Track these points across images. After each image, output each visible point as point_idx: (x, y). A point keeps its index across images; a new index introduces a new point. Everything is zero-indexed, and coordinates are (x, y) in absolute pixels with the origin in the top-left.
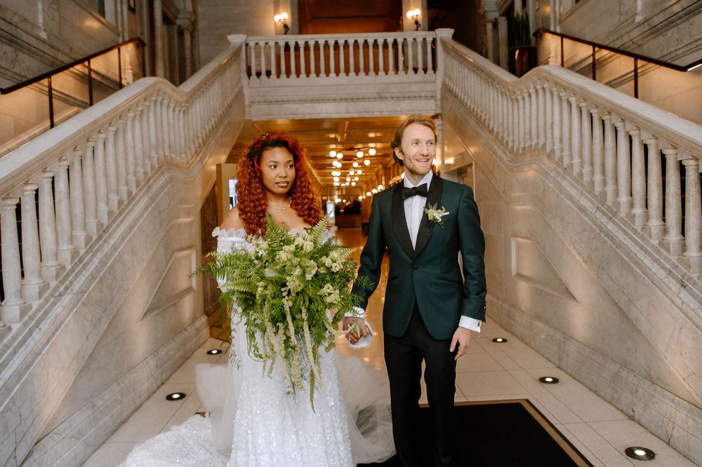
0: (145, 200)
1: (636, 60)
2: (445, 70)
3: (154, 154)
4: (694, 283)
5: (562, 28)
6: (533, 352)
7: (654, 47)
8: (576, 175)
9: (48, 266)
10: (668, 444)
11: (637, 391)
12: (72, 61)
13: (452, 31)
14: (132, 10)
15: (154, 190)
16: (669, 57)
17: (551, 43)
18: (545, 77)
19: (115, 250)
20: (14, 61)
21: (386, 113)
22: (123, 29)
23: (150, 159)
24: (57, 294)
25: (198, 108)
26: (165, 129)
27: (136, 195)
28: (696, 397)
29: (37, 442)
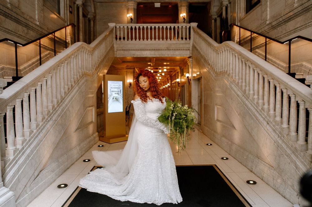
0: (77, 88)
1: (266, 38)
2: (194, 39)
3: (80, 71)
5: (240, 23)
6: (221, 149)
7: (273, 34)
8: (236, 83)
9: (44, 111)
10: (262, 180)
11: (253, 162)
12: (48, 33)
13: (197, 24)
14: (71, 12)
15: (80, 84)
16: (278, 38)
17: (236, 29)
18: (228, 46)
19: (67, 106)
20: (27, 33)
21: (170, 55)
22: (67, 20)
23: (79, 73)
24: (48, 121)
25: (97, 53)
26: (85, 62)
27: (74, 86)
28: (271, 162)
29: (41, 171)
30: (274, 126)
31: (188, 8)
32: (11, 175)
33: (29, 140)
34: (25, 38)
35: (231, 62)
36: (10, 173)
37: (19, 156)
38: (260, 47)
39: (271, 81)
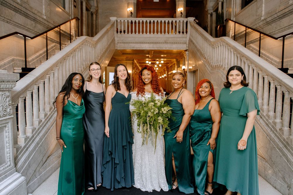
1: (260, 34)
2: (191, 33)
3: (84, 63)
4: (264, 117)
5: (235, 19)
7: (267, 30)
12: (54, 26)
13: (194, 18)
14: (75, 6)
16: (272, 33)
17: (231, 24)
20: (35, 27)
21: (168, 49)
22: (72, 13)
23: (83, 65)
25: (99, 46)
26: (88, 54)
28: (263, 154)
29: (48, 157)
30: (267, 120)
31: (185, 3)
32: (23, 161)
33: (39, 129)
34: (33, 32)
35: (227, 57)
36: (21, 160)
37: (30, 143)
38: (255, 42)
39: (266, 77)
